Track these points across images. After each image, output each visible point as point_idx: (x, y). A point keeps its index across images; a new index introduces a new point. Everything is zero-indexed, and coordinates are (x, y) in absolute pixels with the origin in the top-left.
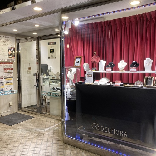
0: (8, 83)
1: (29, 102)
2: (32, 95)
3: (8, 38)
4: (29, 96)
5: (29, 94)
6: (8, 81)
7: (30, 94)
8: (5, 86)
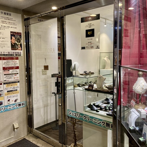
0: (11, 91)
1: (44, 118)
2: (49, 107)
3: (10, 15)
4: (44, 110)
5: (44, 107)
6: (10, 87)
7: (46, 106)
8: (6, 97)
